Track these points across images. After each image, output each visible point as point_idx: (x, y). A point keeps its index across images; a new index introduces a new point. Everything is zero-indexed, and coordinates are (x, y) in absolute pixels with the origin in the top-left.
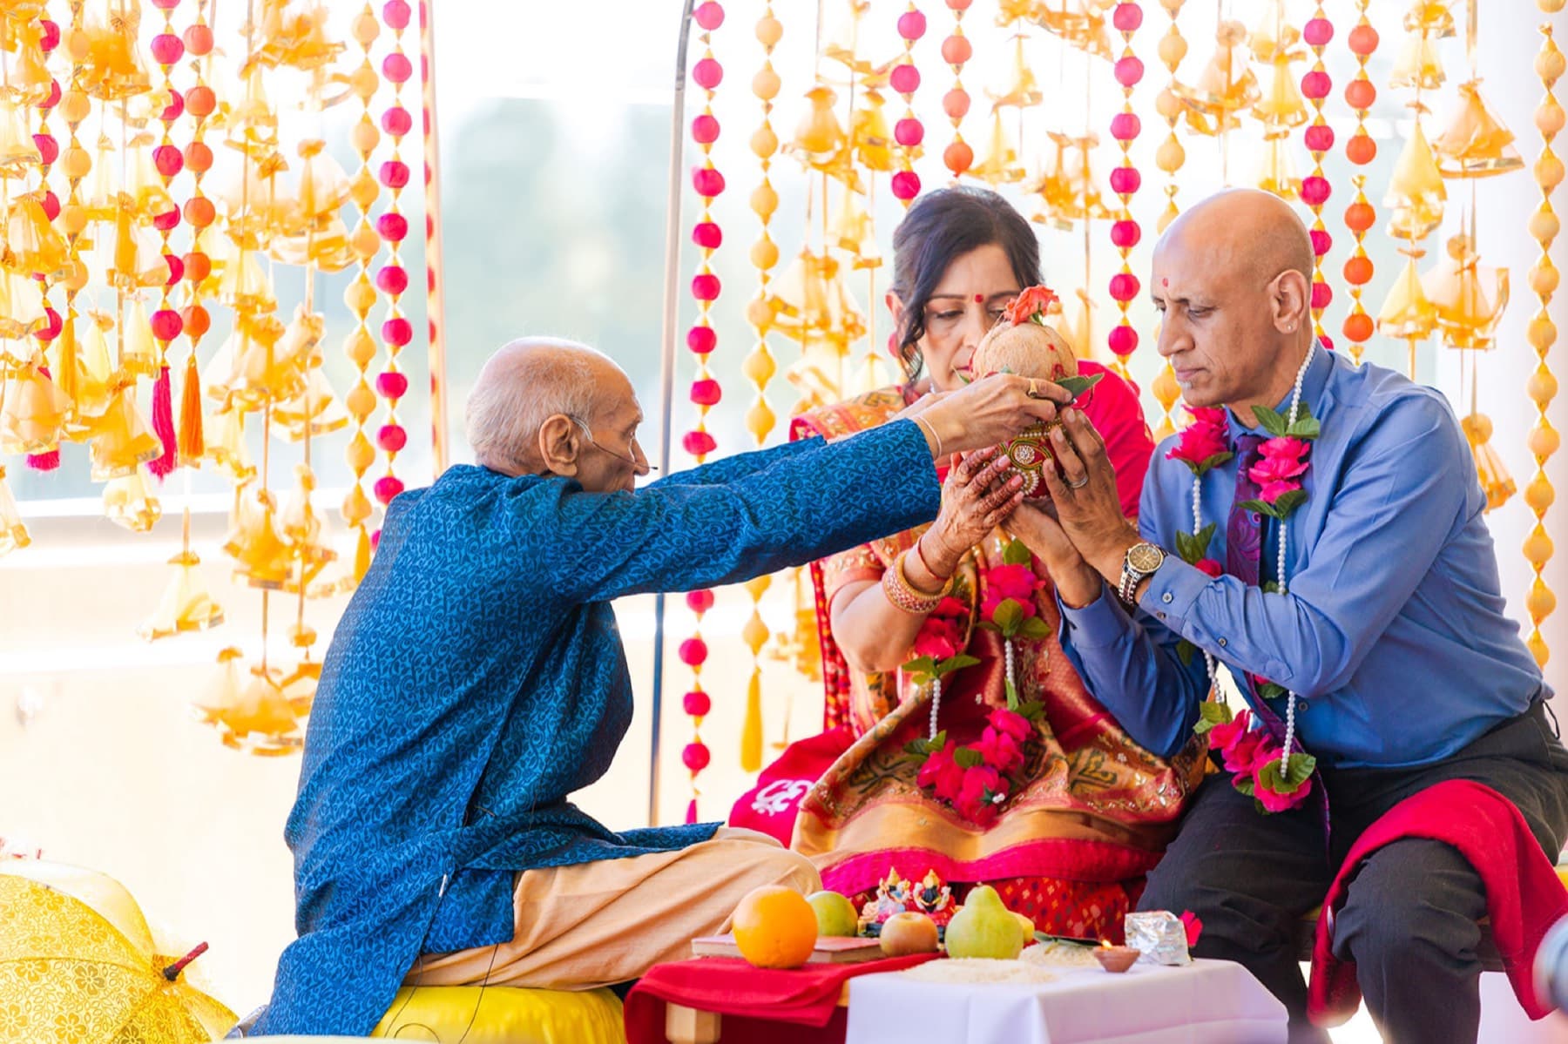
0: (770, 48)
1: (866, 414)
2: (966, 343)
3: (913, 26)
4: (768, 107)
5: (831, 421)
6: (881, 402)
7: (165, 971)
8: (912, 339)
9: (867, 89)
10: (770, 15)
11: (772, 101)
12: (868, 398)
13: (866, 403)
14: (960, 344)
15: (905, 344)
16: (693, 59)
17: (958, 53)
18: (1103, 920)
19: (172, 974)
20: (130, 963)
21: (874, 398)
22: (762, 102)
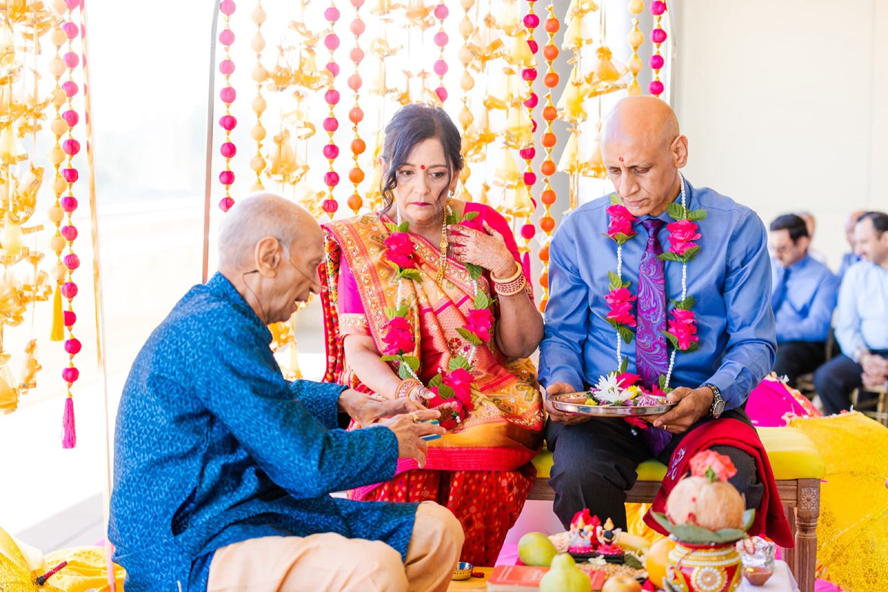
0: (260, 25)
1: (362, 228)
2: (415, 190)
3: (333, 14)
4: (259, 56)
5: (344, 232)
6: (369, 222)
7: (38, 579)
8: (389, 188)
9: (306, 47)
10: (260, 7)
11: (261, 53)
12: (363, 219)
13: (361, 222)
14: (412, 190)
15: (385, 190)
16: (220, 30)
17: (358, 29)
18: (516, 479)
19: (41, 581)
20: (19, 579)
21: (365, 219)
22: (256, 54)
